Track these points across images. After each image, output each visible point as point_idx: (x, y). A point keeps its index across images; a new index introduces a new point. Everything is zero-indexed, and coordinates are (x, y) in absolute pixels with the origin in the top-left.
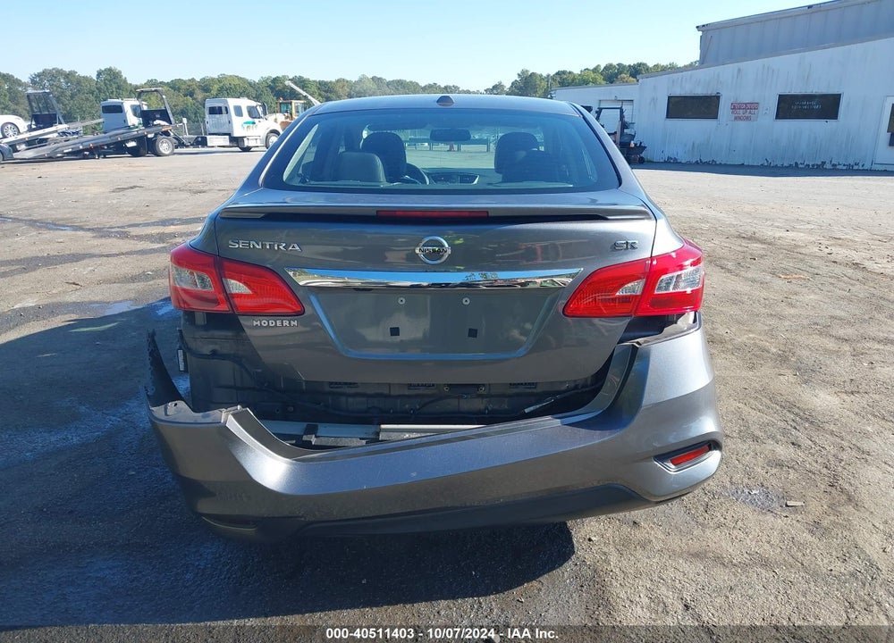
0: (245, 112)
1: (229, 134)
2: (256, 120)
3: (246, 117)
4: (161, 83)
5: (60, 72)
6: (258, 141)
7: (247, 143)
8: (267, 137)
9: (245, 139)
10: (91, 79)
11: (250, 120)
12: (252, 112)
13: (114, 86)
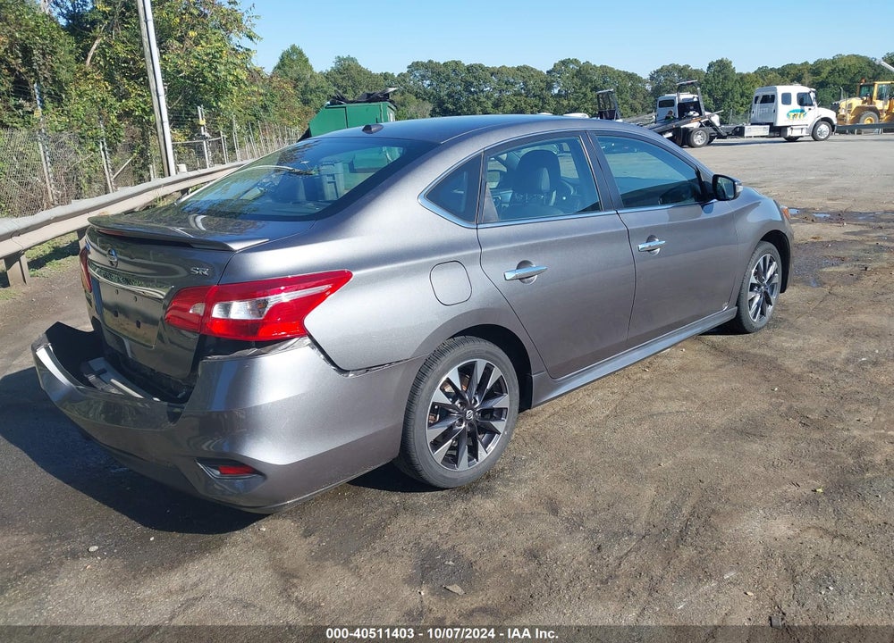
0: (794, 99)
1: (771, 124)
2: (806, 108)
3: (795, 105)
4: (771, 69)
5: (675, 67)
6: (804, 131)
7: (789, 133)
8: (815, 125)
9: (789, 129)
10: (702, 72)
11: (799, 107)
12: (802, 100)
13: (721, 76)
